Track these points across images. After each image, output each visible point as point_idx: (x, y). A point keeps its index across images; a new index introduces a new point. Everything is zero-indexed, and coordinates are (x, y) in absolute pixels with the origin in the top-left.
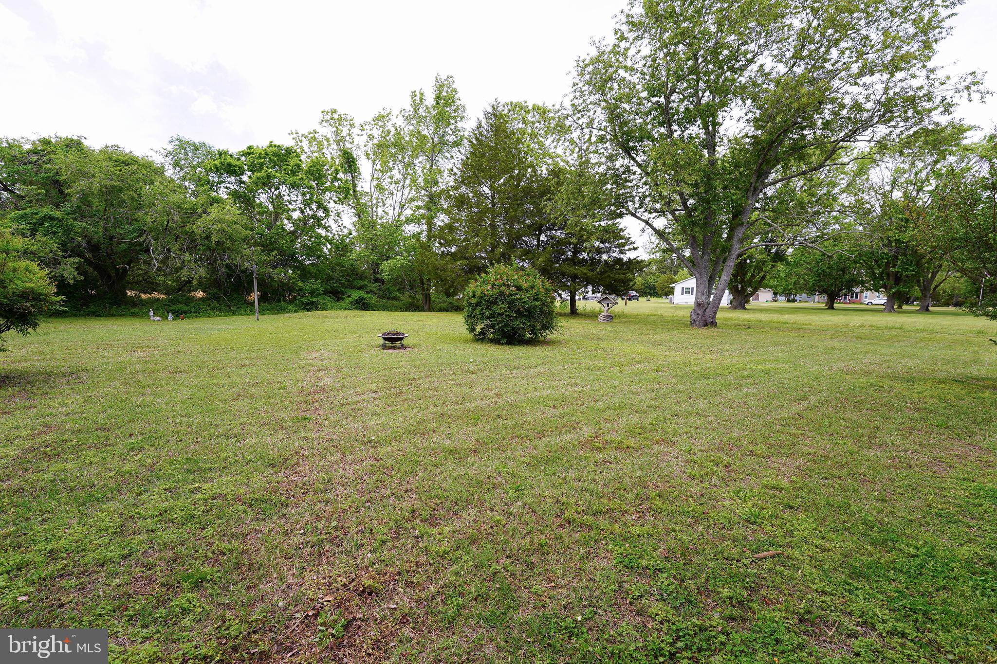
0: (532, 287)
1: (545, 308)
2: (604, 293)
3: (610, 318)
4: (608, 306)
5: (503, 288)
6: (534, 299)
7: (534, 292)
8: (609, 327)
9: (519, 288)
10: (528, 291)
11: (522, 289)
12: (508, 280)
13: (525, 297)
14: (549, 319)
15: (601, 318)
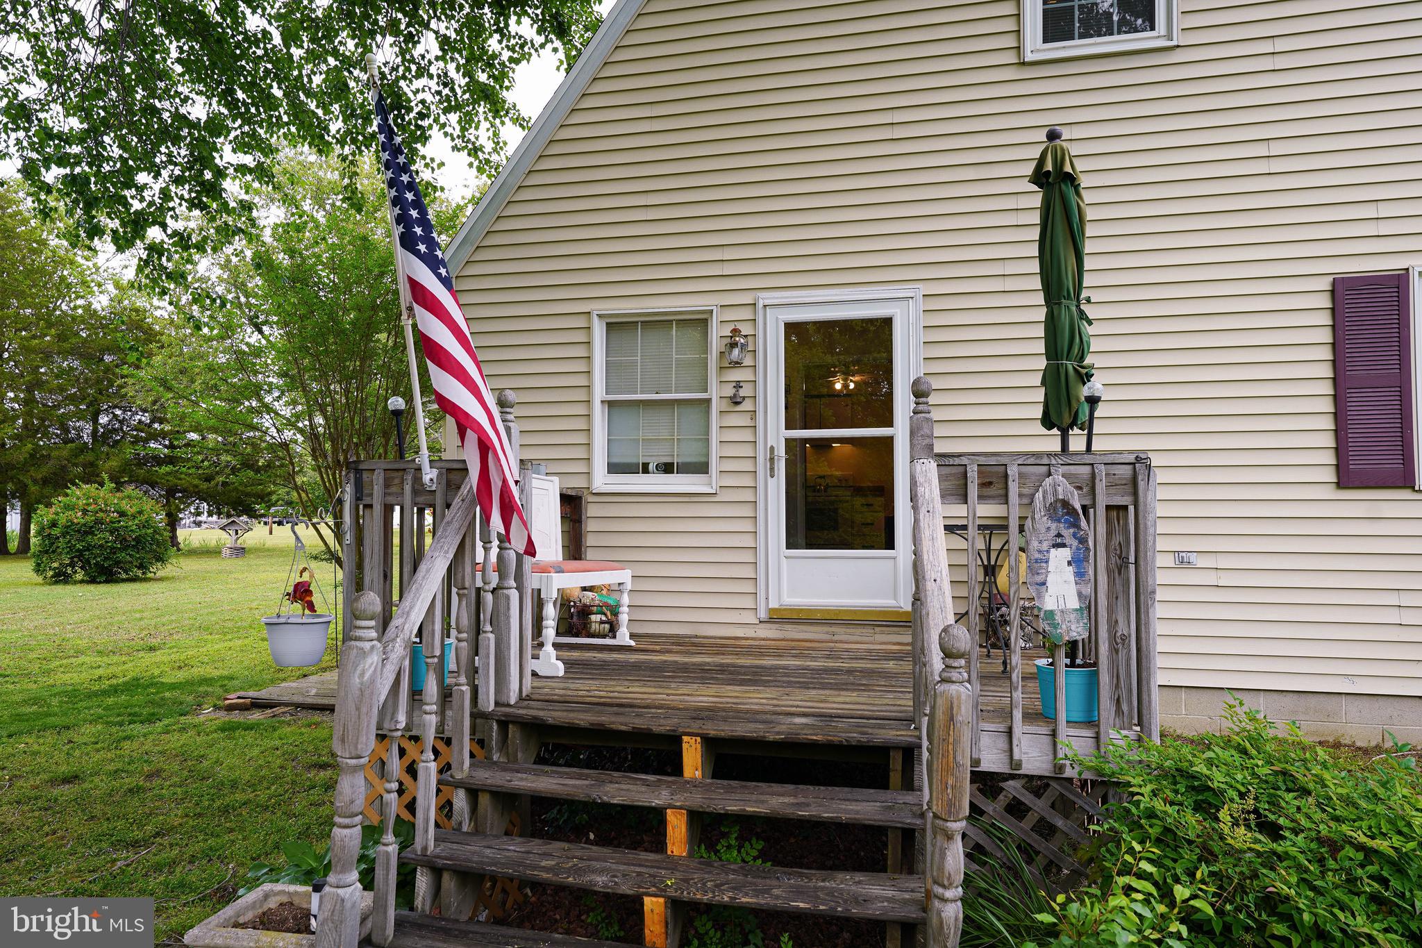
0: (140, 513)
1: (157, 536)
2: (229, 516)
3: (240, 551)
4: (237, 534)
5: (101, 515)
6: (144, 526)
7: (143, 518)
8: (240, 562)
9: (122, 514)
10: (134, 517)
11: (127, 515)
12: (106, 505)
13: (132, 524)
14: (163, 549)
15: (225, 552)
